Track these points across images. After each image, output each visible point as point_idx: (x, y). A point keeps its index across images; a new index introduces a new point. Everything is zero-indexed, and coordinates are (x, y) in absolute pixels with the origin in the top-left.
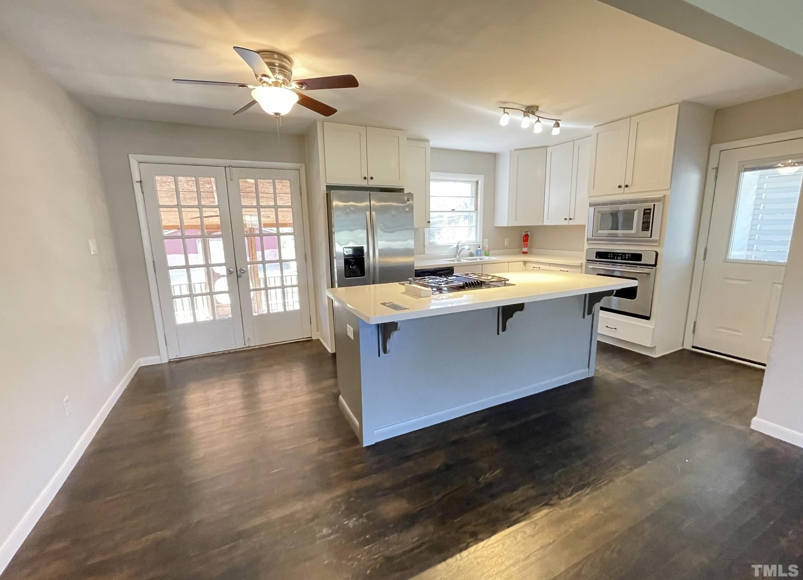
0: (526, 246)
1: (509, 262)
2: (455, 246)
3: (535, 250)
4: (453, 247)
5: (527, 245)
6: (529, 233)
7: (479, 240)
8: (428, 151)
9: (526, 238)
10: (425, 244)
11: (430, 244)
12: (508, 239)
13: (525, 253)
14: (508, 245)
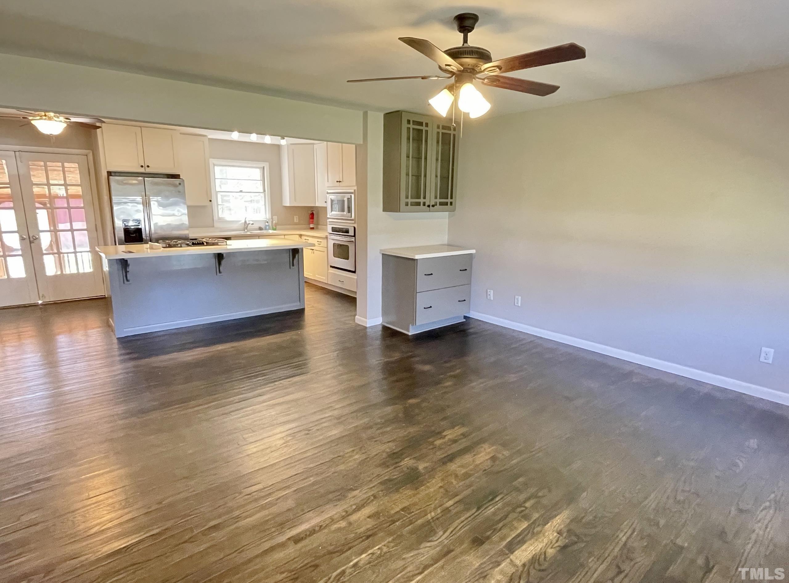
0: (312, 223)
1: (284, 235)
2: (243, 221)
3: (319, 226)
4: (241, 222)
5: (313, 221)
6: (314, 212)
7: (268, 216)
8: (207, 142)
9: (312, 216)
10: (214, 219)
11: (219, 218)
12: (297, 217)
13: (312, 228)
14: (298, 221)
